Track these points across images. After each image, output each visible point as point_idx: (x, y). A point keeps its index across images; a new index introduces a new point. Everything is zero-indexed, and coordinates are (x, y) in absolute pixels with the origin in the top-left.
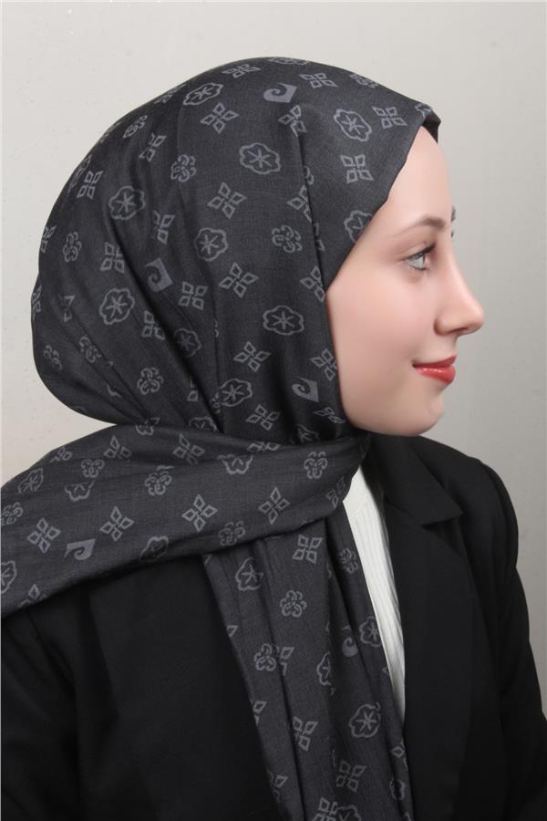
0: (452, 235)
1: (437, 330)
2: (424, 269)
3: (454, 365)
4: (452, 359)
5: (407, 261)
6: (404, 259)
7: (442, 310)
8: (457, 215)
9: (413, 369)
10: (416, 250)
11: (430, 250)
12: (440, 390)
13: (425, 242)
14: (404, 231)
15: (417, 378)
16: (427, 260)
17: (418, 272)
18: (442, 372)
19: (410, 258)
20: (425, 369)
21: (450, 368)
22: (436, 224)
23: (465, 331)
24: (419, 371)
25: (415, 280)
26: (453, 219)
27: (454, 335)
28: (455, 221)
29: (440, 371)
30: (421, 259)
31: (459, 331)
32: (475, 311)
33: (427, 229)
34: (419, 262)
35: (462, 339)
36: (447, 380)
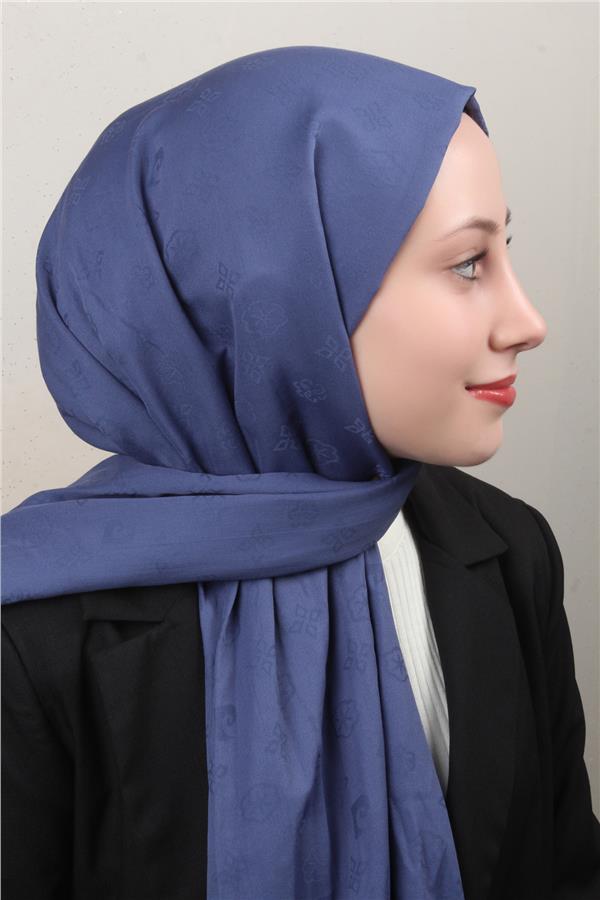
0: (508, 242)
1: (492, 346)
2: (473, 279)
3: (514, 385)
4: (511, 379)
5: (454, 270)
6: (450, 268)
7: (497, 324)
8: (512, 216)
9: (467, 392)
10: (464, 257)
11: (481, 257)
12: (498, 415)
13: (475, 248)
14: (448, 236)
15: (471, 404)
16: (478, 267)
17: (468, 282)
18: (499, 394)
19: (458, 266)
20: (481, 392)
21: (510, 389)
22: (487, 227)
23: (525, 347)
24: (473, 393)
25: (464, 291)
26: (508, 220)
27: (511, 351)
28: (509, 224)
29: (497, 394)
30: (471, 266)
31: (518, 347)
32: (536, 324)
33: (477, 233)
34: (468, 271)
35: (523, 356)
36: (506, 403)
